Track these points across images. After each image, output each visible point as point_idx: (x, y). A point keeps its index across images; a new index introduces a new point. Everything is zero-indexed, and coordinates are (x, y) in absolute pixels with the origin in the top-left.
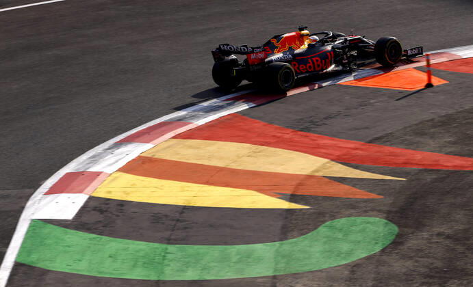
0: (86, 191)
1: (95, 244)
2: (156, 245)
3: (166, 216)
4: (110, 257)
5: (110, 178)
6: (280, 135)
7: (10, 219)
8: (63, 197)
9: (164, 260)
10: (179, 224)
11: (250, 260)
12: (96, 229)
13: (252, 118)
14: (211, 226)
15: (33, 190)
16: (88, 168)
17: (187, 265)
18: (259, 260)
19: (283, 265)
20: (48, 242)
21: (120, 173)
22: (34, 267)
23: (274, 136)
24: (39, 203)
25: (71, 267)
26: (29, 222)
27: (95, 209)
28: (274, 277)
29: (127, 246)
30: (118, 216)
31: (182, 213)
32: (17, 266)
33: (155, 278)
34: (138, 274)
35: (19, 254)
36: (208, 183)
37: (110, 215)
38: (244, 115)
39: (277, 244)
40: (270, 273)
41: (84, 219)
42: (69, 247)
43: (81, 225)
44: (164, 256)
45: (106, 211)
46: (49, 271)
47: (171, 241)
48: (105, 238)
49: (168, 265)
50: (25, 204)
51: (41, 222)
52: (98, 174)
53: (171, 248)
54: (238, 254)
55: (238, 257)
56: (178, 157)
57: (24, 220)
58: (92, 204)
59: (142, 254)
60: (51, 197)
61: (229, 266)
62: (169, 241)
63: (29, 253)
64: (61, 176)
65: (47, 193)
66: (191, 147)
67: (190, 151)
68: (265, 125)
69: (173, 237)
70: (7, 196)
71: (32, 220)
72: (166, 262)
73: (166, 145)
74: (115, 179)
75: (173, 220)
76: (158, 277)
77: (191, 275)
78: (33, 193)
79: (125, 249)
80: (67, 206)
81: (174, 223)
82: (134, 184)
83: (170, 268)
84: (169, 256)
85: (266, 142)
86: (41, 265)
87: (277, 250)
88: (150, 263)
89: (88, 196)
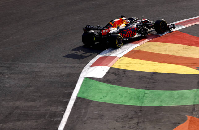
0: (109, 65)
1: (113, 89)
2: (140, 90)
3: (145, 77)
4: (120, 95)
5: (120, 59)
6: (197, 41)
7: (75, 77)
8: (99, 68)
9: (144, 97)
10: (151, 81)
11: (183, 97)
12: (113, 82)
13: (185, 33)
14: (165, 82)
15: (85, 64)
16: (110, 55)
17: (154, 99)
18: (187, 97)
19: (198, 100)
20: (92, 88)
21: (124, 57)
22: (86, 99)
23: (195, 41)
24: (88, 70)
25: (102, 99)
26: (83, 79)
27: (113, 73)
28: (194, 105)
29: (127, 90)
30: (123, 76)
31: (152, 75)
32: (78, 98)
33: (140, 105)
34: (132, 103)
35: (79, 93)
36: (164, 62)
37: (120, 76)
38: (181, 31)
39: (195, 90)
40: (192, 104)
41: (108, 78)
42: (101, 90)
43: (107, 80)
44: (144, 95)
45: (118, 74)
46: (92, 101)
47: (147, 88)
48: (117, 87)
49: (146, 99)
50: (82, 70)
51: (89, 79)
52: (115, 57)
53: (147, 91)
54: (177, 94)
55: (178, 96)
56: (151, 50)
57: (81, 77)
58: (112, 71)
59: (133, 94)
60: (93, 67)
61: (173, 100)
62: (146, 88)
63: (83, 93)
64: (98, 58)
65: (91, 66)
66: (156, 46)
67: (156, 48)
68: (190, 36)
69: (148, 86)
70: (74, 67)
71: (85, 78)
72: (145, 98)
73: (146, 44)
74: (122, 59)
75: (148, 79)
76: (141, 104)
77: (156, 104)
78: (85, 66)
79: (127, 92)
80: (100, 72)
81: (149, 80)
82: (131, 62)
83: (146, 100)
84: (146, 95)
85: (191, 44)
86: (88, 98)
87: (195, 93)
88: (137, 98)
89: (110, 68)
